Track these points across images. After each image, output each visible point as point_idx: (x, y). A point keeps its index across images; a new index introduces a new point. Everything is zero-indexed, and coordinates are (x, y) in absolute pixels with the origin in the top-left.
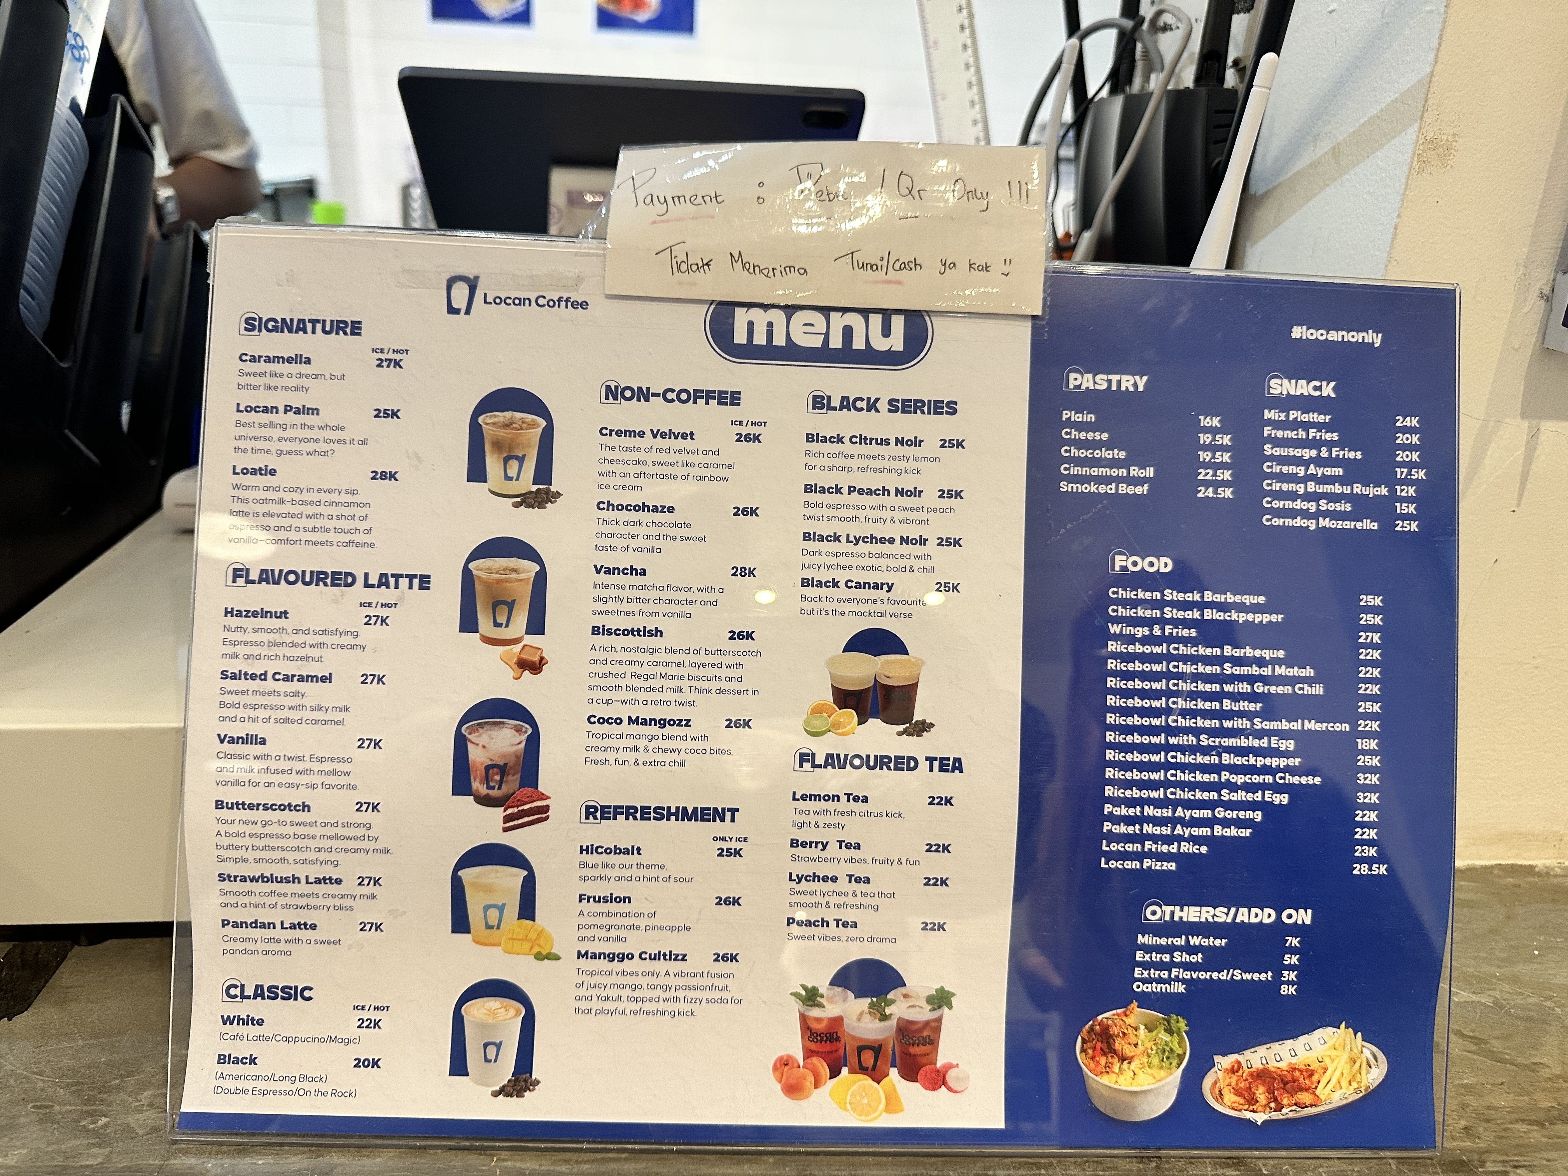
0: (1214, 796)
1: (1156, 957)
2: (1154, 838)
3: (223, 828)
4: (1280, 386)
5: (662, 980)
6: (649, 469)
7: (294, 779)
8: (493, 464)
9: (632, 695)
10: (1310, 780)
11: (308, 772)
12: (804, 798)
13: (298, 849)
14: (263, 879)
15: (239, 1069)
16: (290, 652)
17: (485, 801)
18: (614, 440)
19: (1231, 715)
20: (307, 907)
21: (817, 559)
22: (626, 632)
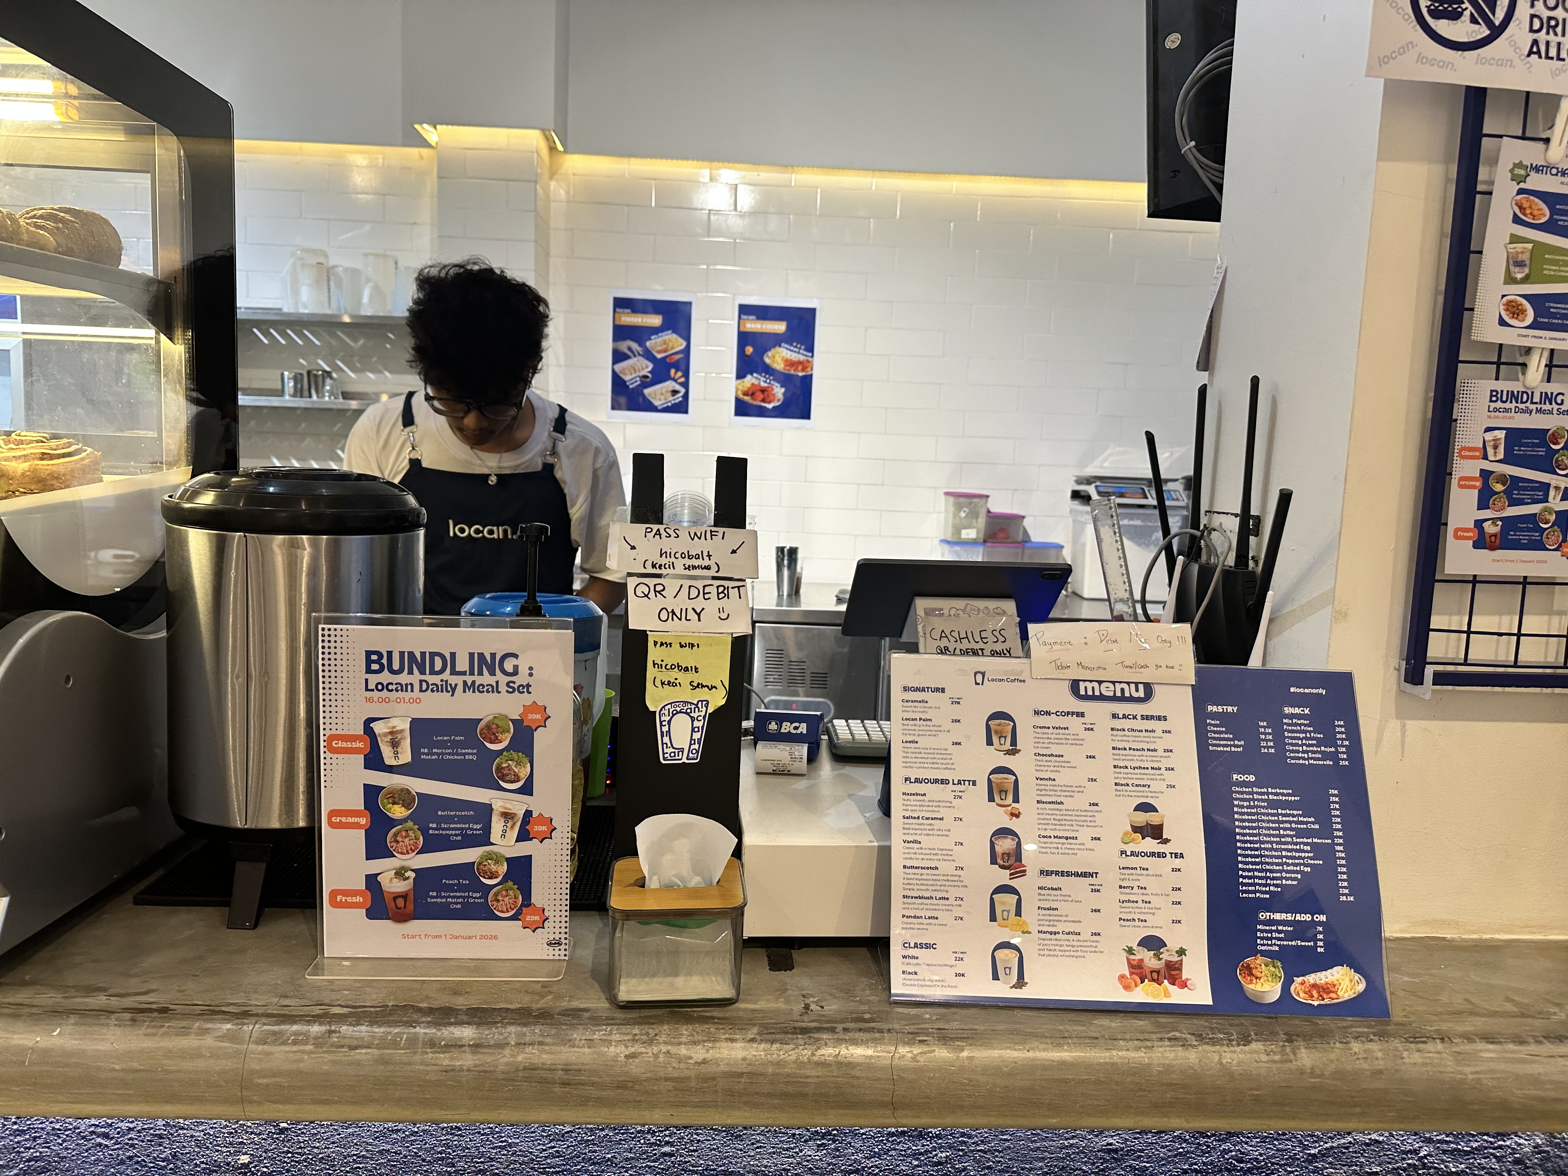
0: (1281, 868)
1: (1265, 935)
2: (1260, 885)
3: (906, 876)
4: (1288, 710)
5: (1072, 943)
6: (1052, 741)
7: (932, 857)
8: (995, 739)
9: (1054, 827)
10: (1318, 862)
11: (936, 854)
12: (1123, 868)
13: (933, 885)
14: (920, 898)
15: (911, 977)
16: (928, 809)
17: (1003, 867)
18: (1039, 730)
19: (1284, 836)
20: (935, 910)
21: (1120, 775)
22: (1050, 803)
